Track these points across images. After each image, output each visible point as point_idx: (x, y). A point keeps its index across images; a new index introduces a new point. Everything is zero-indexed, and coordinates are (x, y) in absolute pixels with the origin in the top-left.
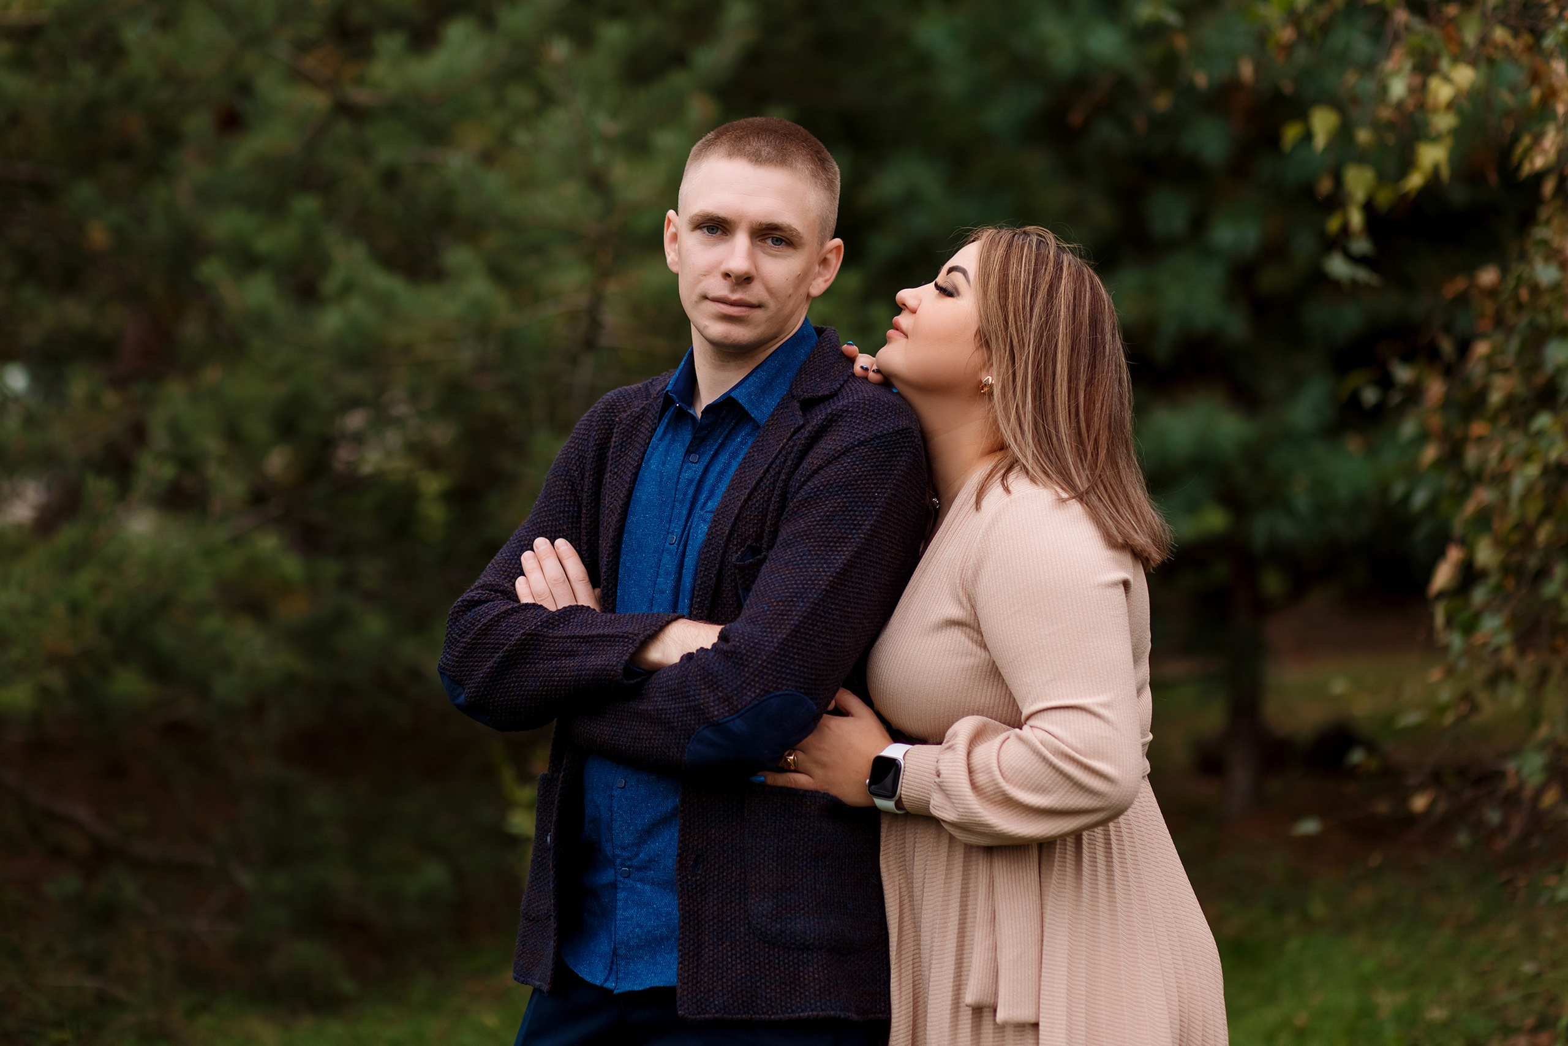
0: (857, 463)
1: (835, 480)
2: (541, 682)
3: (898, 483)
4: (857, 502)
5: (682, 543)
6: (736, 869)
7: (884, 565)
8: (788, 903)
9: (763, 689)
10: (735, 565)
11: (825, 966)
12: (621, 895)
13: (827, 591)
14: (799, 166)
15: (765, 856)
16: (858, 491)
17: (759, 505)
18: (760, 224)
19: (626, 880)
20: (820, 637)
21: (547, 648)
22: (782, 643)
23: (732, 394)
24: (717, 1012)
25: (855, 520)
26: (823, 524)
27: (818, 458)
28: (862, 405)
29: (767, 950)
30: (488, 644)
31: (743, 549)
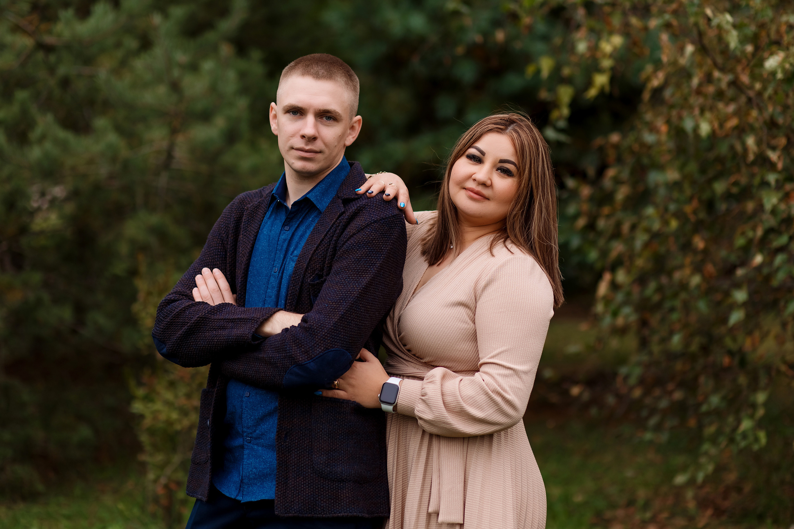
0: (373, 232)
1: (362, 240)
2: (207, 342)
3: (394, 242)
4: (373, 252)
5: (281, 272)
6: (307, 439)
7: (386, 284)
8: (334, 458)
9: (325, 347)
10: (309, 283)
11: (352, 490)
12: (246, 452)
13: (358, 297)
14: (339, 79)
15: (322, 433)
16: (373, 246)
17: (322, 253)
18: (320, 110)
19: (249, 444)
20: (354, 321)
21: (211, 325)
22: (335, 324)
23: (308, 196)
24: (295, 513)
25: (372, 261)
26: (355, 263)
27: (353, 229)
28: (375, 202)
29: (322, 481)
30: (179, 322)
31: (313, 275)
